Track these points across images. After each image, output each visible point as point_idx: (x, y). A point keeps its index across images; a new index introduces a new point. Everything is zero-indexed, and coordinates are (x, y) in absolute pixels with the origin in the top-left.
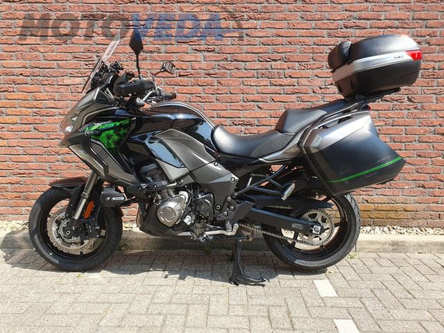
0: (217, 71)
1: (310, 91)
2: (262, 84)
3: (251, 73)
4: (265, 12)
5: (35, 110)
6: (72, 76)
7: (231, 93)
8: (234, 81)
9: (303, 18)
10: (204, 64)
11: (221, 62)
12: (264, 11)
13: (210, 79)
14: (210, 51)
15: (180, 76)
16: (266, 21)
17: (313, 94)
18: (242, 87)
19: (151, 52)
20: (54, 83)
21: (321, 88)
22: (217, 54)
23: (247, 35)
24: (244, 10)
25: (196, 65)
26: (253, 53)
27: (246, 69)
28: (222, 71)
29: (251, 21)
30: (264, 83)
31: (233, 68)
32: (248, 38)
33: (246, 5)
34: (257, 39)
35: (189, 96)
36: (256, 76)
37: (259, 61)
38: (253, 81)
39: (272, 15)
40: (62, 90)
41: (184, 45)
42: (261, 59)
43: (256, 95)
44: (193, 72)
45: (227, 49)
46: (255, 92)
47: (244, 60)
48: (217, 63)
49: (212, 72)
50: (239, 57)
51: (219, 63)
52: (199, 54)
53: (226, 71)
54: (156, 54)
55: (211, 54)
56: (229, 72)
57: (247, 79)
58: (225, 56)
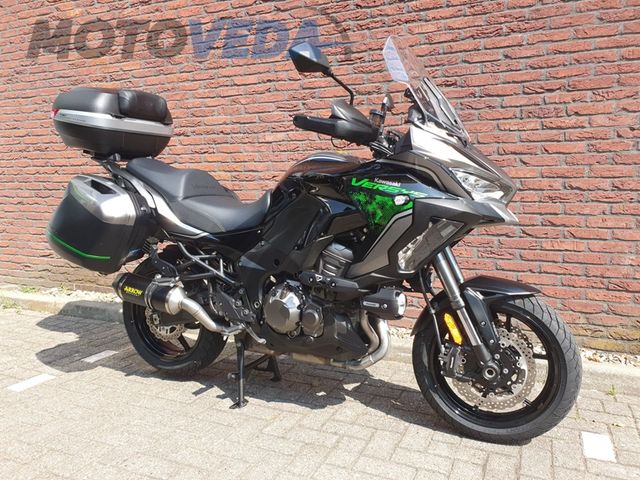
1: (613, 134)
2: (528, 127)
3: (510, 112)
4: (536, 19)
5: (234, 174)
6: (274, 131)
7: (479, 143)
8: (485, 125)
9: (601, 19)
11: (466, 100)
12: (535, 16)
14: (450, 85)
16: (538, 32)
17: (618, 140)
18: (497, 133)
19: (369, 93)
20: (255, 141)
21: (632, 129)
22: (459, 89)
23: (506, 56)
24: (503, 20)
26: (514, 82)
27: (502, 107)
28: (467, 111)
29: (513, 35)
30: (532, 126)
31: (483, 106)
32: (508, 60)
33: (507, 12)
34: (522, 60)
36: (518, 115)
37: (524, 93)
38: (513, 124)
39: (548, 22)
40: (263, 149)
42: (527, 90)
43: (519, 144)
45: (475, 80)
46: (517, 139)
47: (500, 93)
48: (459, 101)
50: (492, 90)
51: (462, 100)
53: (473, 111)
54: (375, 95)
55: (451, 88)
56: (476, 112)
57: (506, 121)
58: (471, 90)
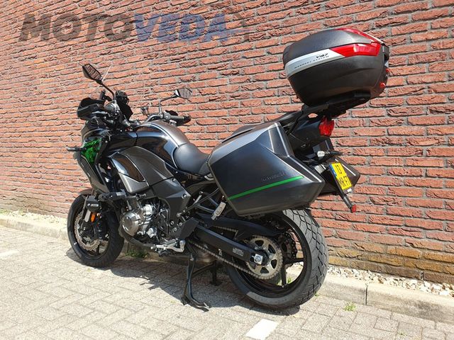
0: (241, 93)
2: (282, 102)
3: (271, 92)
4: (286, 27)
7: (253, 114)
8: (256, 101)
9: (326, 25)
10: (229, 87)
11: (245, 84)
12: (285, 25)
13: (234, 101)
14: (235, 74)
15: (210, 100)
16: (287, 36)
18: (263, 106)
19: (188, 81)
22: (241, 76)
23: (269, 53)
24: (266, 28)
25: (223, 89)
26: (273, 70)
27: (267, 88)
28: (245, 92)
29: (273, 38)
30: (285, 101)
31: (255, 88)
32: (270, 56)
33: (268, 22)
34: (278, 55)
35: (217, 119)
36: (276, 94)
37: (280, 78)
38: (273, 100)
39: (293, 29)
41: (213, 71)
42: (282, 76)
43: (277, 114)
44: (220, 96)
45: (250, 70)
46: (275, 111)
47: (265, 79)
48: (240, 85)
49: (236, 94)
50: (260, 76)
51: (242, 85)
52: (226, 78)
53: (249, 92)
55: (236, 76)
56: (251, 92)
57: (268, 98)
58: (248, 77)
